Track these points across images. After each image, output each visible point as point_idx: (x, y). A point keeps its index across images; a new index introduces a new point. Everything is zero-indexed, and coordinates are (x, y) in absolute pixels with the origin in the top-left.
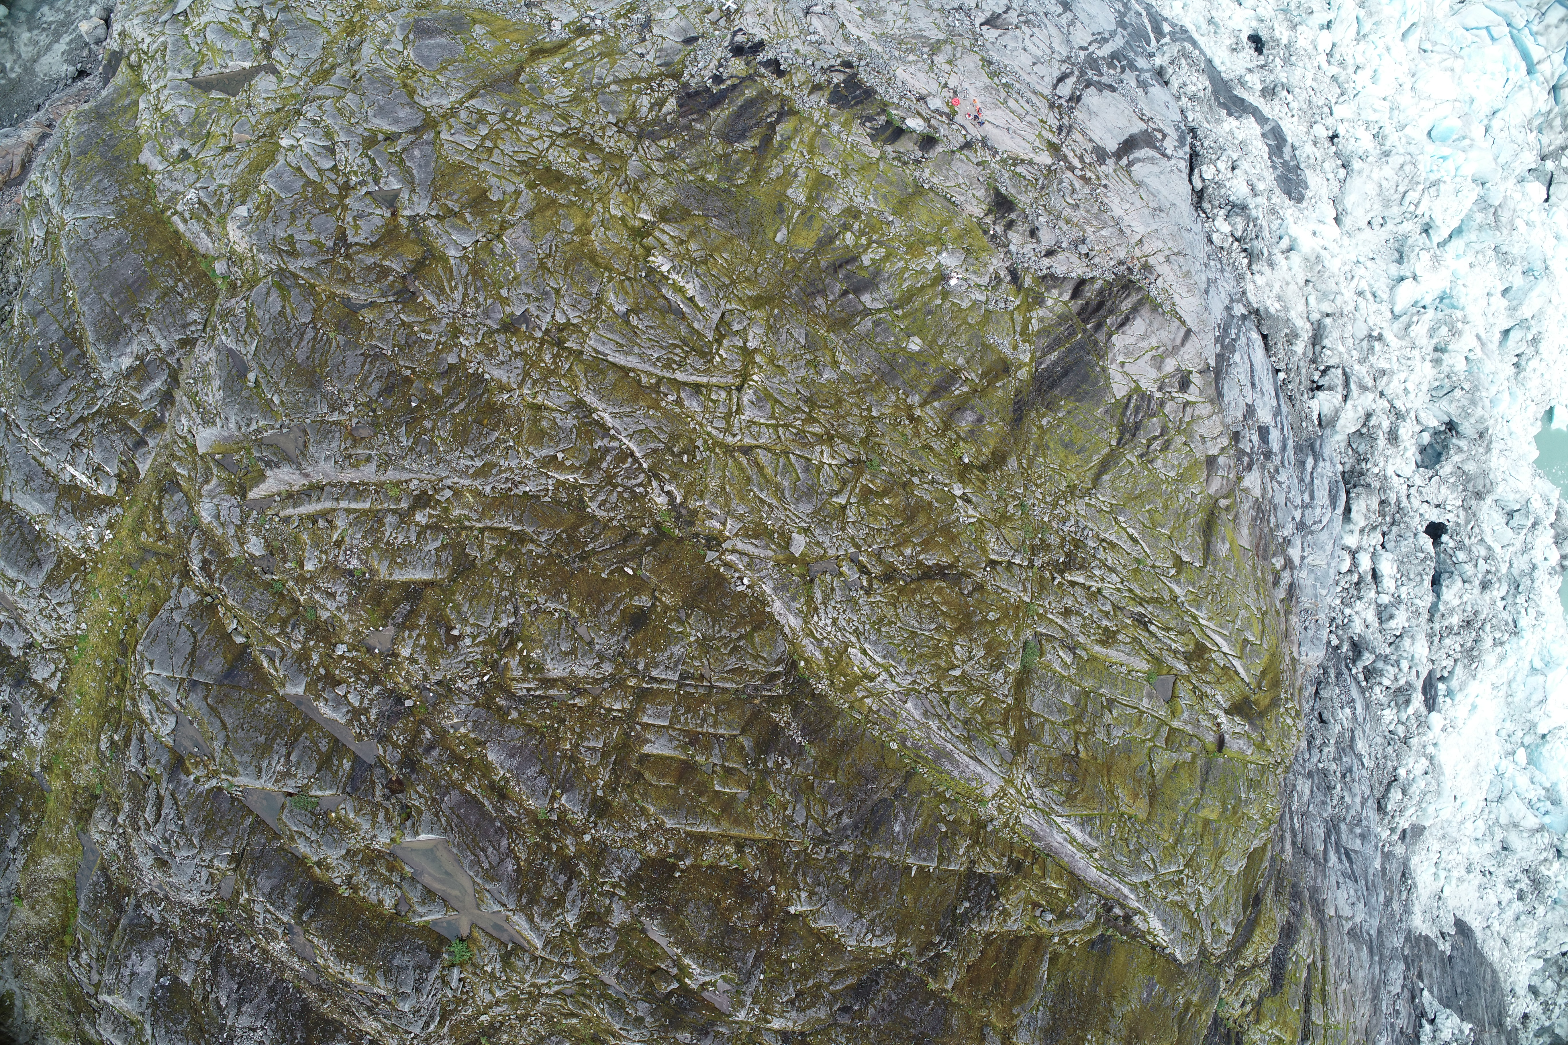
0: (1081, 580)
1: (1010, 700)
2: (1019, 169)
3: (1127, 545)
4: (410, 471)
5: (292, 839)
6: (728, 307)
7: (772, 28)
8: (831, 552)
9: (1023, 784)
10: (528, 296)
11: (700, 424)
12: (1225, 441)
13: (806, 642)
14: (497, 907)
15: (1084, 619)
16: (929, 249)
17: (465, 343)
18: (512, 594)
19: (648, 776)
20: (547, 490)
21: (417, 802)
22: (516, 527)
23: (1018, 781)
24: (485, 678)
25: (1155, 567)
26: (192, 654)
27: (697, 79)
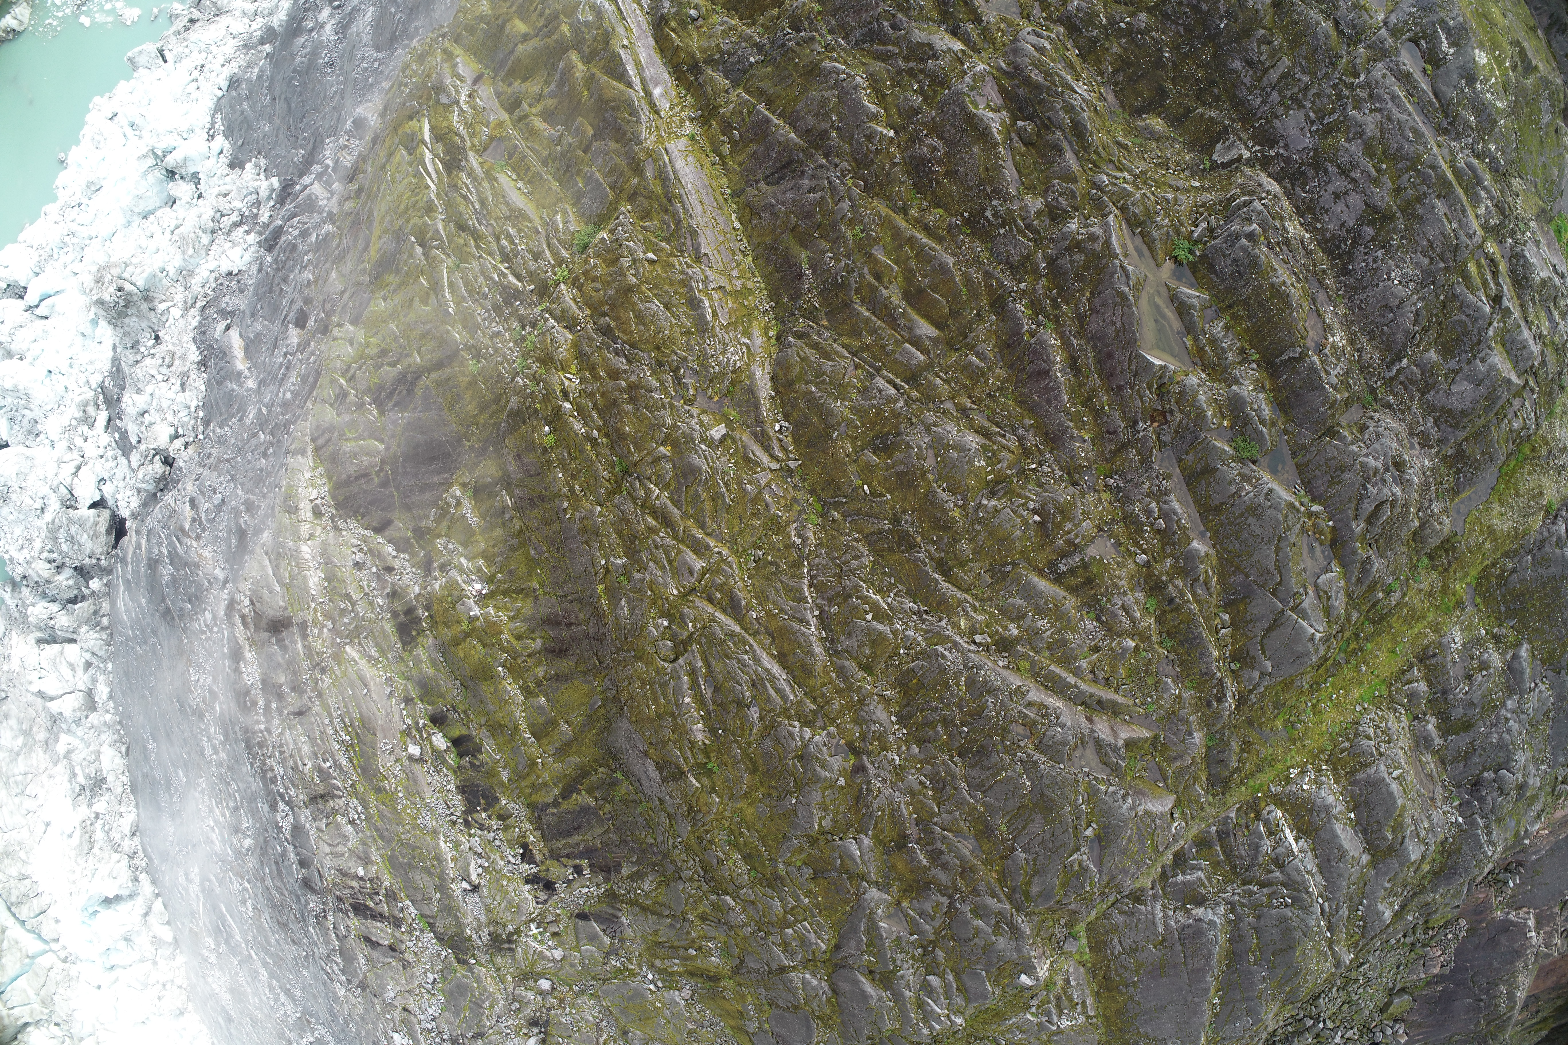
2: (377, 655)
5: (1273, 423)
6: (666, 665)
7: (511, 889)
8: (695, 412)
9: (651, 134)
10: (823, 767)
11: (742, 579)
13: (758, 350)
14: (1130, 269)
15: (527, 244)
16: (483, 626)
17: (896, 757)
18: (972, 524)
19: (946, 311)
20: (896, 595)
21: (1146, 394)
22: (938, 577)
23: (654, 138)
24: (1034, 466)
25: (447, 255)
26: (1272, 628)
27: (594, 881)
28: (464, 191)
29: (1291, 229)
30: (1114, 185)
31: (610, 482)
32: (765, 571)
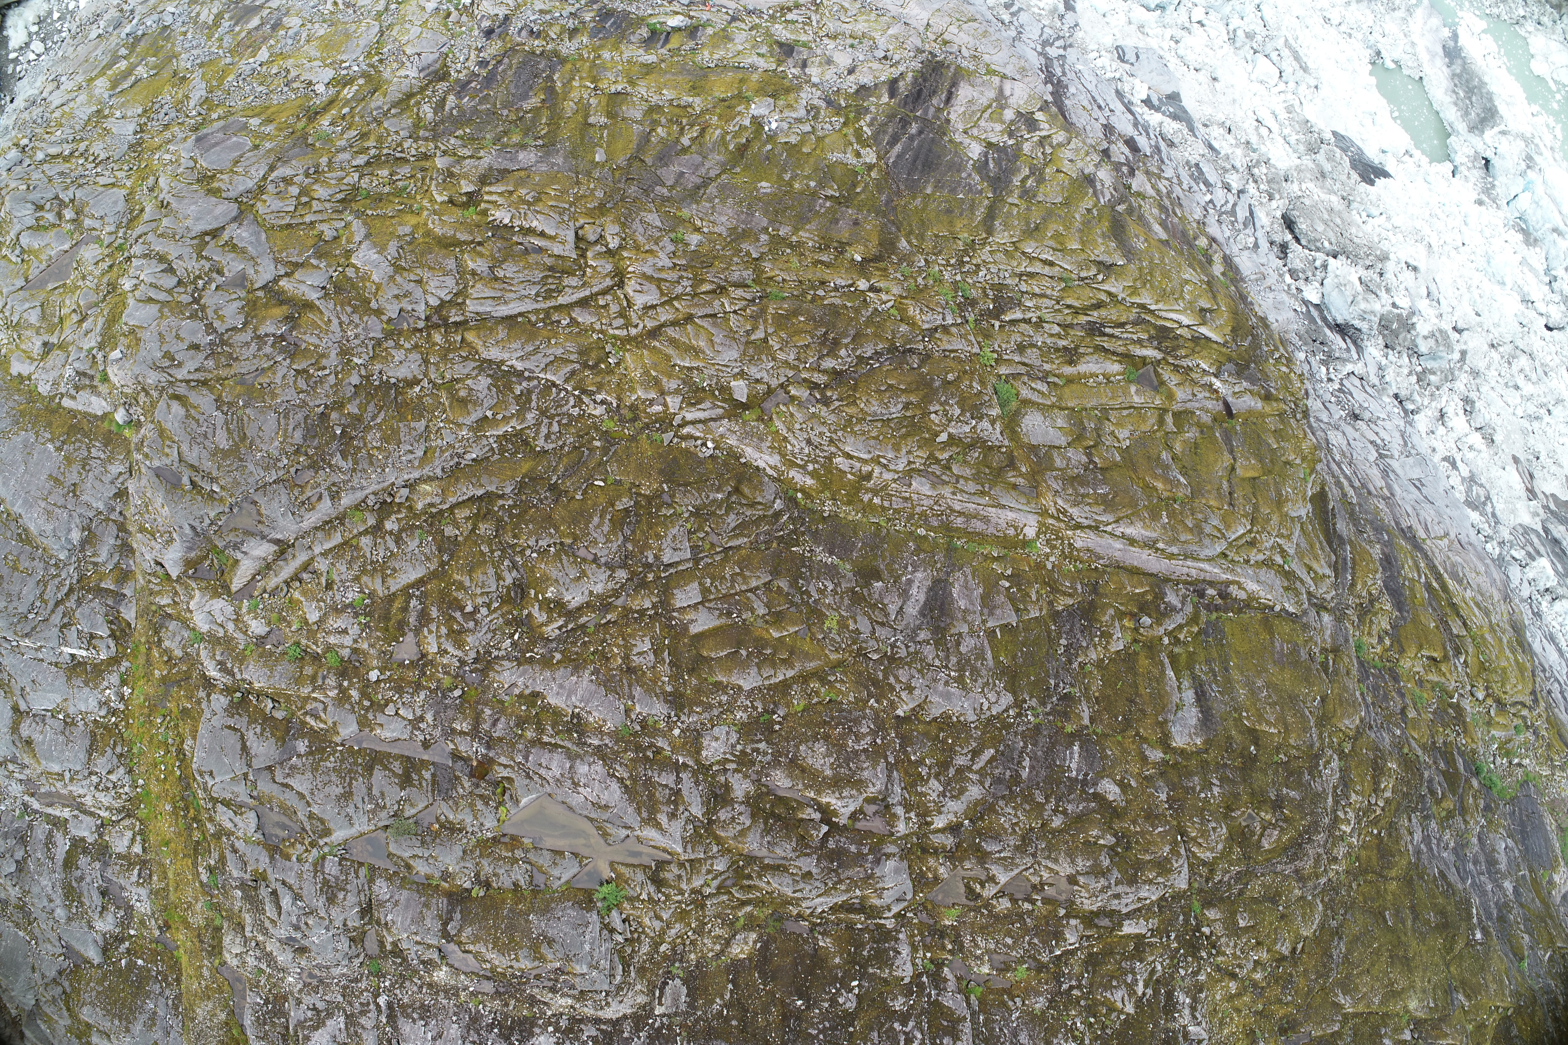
0: (1019, 316)
1: (1008, 443)
2: (790, 16)
3: (1047, 270)
4: (362, 488)
5: (408, 867)
6: (578, 225)
8: (774, 383)
9: (1058, 510)
10: (396, 297)
11: (601, 332)
12: (1096, 158)
13: (792, 473)
14: (624, 832)
16: (739, 109)
17: (359, 362)
18: (503, 551)
19: (705, 654)
20: (492, 449)
21: (505, 773)
22: (480, 492)
23: (1052, 510)
24: (516, 637)
25: (1083, 279)
26: (244, 748)
27: (465, 72)
28: (1127, 327)
29: (563, 1002)
30: (709, 872)
31: (771, 278)
32: (594, 355)
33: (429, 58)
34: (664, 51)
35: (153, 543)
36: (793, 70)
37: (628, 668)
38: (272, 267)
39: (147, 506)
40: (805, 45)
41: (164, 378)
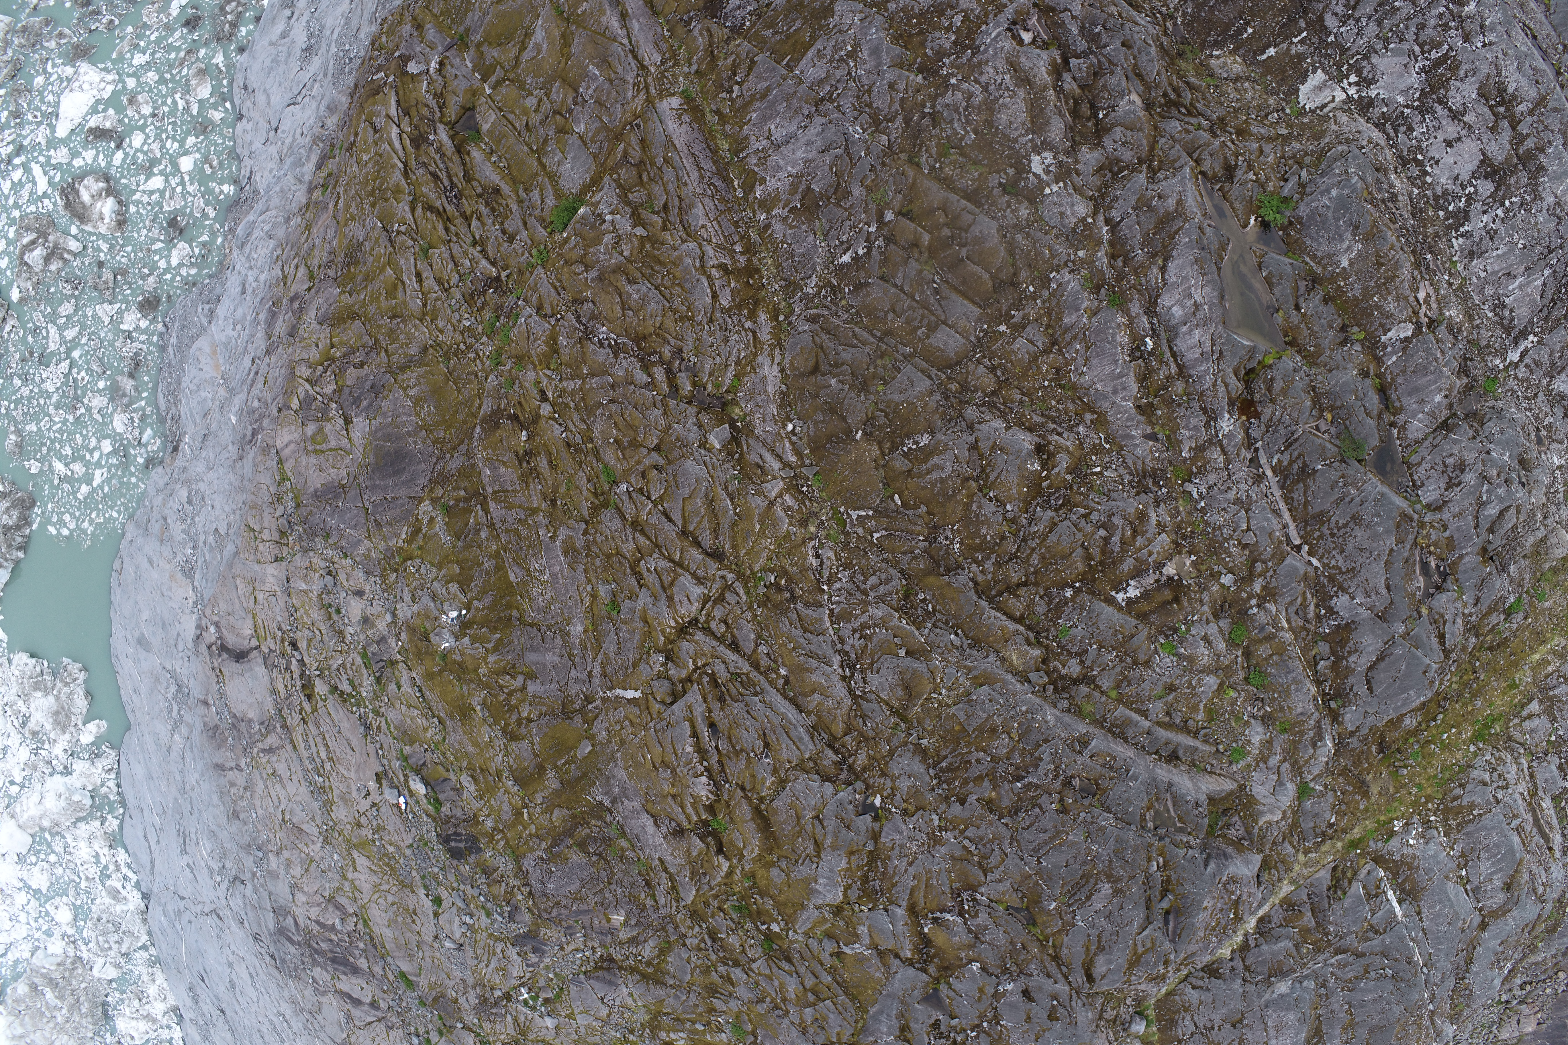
0: (484, 262)
1: (607, 178)
2: (348, 689)
3: (426, 274)
4: (1058, 721)
5: (1381, 415)
6: (663, 708)
7: (498, 950)
8: (692, 410)
9: (638, 91)
10: (848, 829)
11: (750, 608)
13: (765, 337)
15: (502, 223)
16: (458, 658)
17: (934, 817)
18: (1024, 540)
19: (990, 284)
20: (934, 625)
21: (1233, 381)
22: (984, 603)
23: (642, 96)
24: (1098, 469)
25: (414, 240)
26: (1380, 659)
27: (590, 944)
28: (432, 168)
29: (1397, 183)
30: (1187, 131)
31: (596, 495)
32: (778, 598)
33: (600, 989)
34: (451, 775)
35: (1245, 897)
36: (393, 644)
37: (1053, 344)
38: (899, 976)
39: (1214, 929)
40: (364, 655)
41: (1077, 1004)
